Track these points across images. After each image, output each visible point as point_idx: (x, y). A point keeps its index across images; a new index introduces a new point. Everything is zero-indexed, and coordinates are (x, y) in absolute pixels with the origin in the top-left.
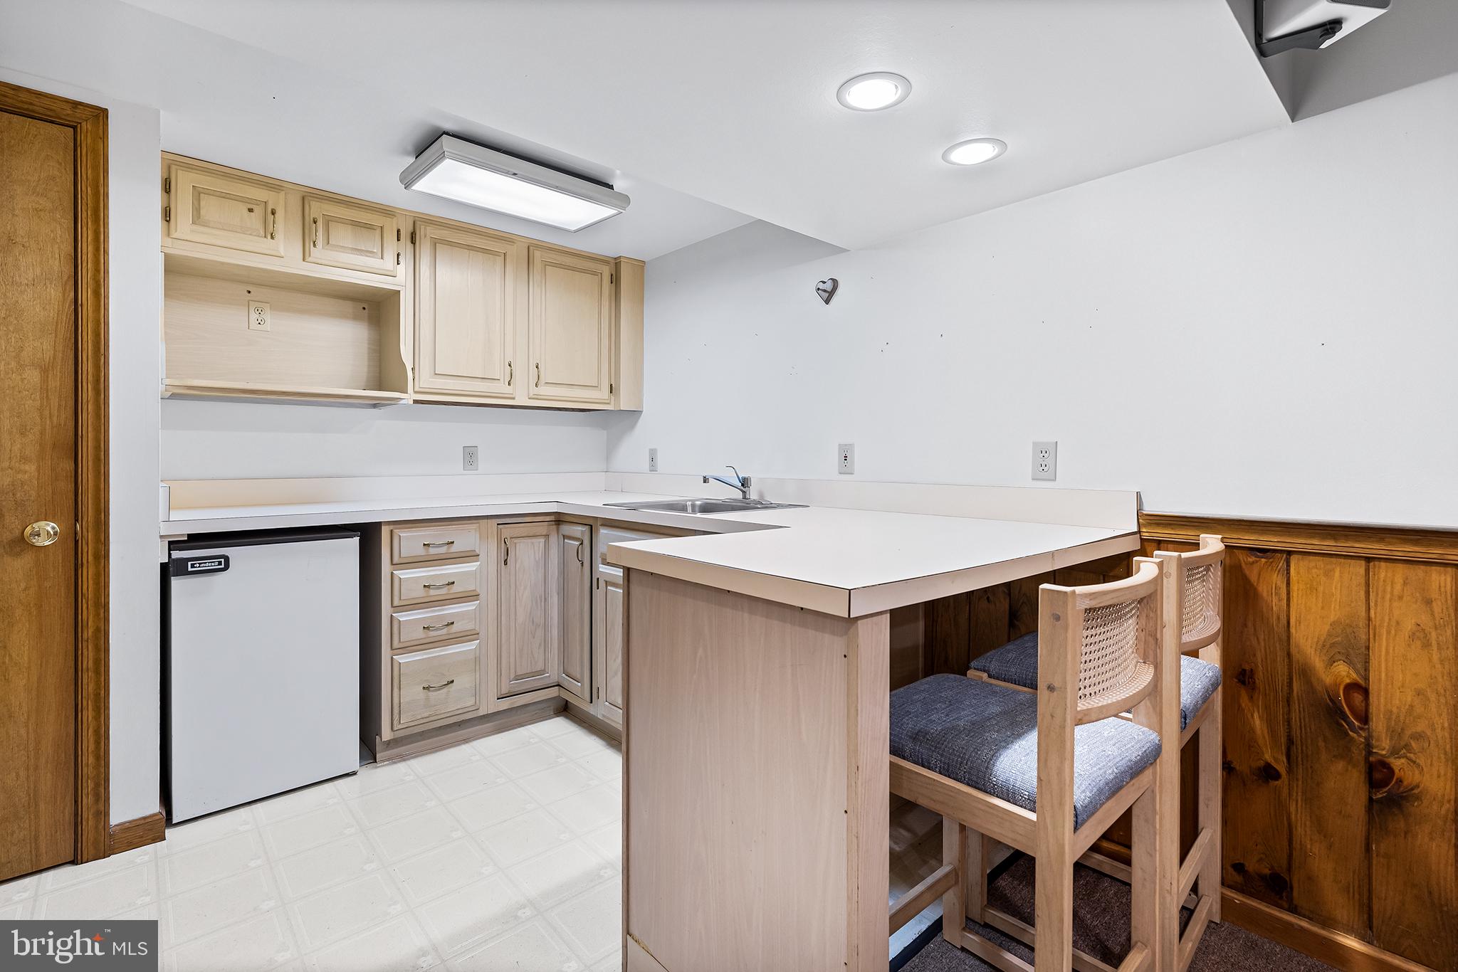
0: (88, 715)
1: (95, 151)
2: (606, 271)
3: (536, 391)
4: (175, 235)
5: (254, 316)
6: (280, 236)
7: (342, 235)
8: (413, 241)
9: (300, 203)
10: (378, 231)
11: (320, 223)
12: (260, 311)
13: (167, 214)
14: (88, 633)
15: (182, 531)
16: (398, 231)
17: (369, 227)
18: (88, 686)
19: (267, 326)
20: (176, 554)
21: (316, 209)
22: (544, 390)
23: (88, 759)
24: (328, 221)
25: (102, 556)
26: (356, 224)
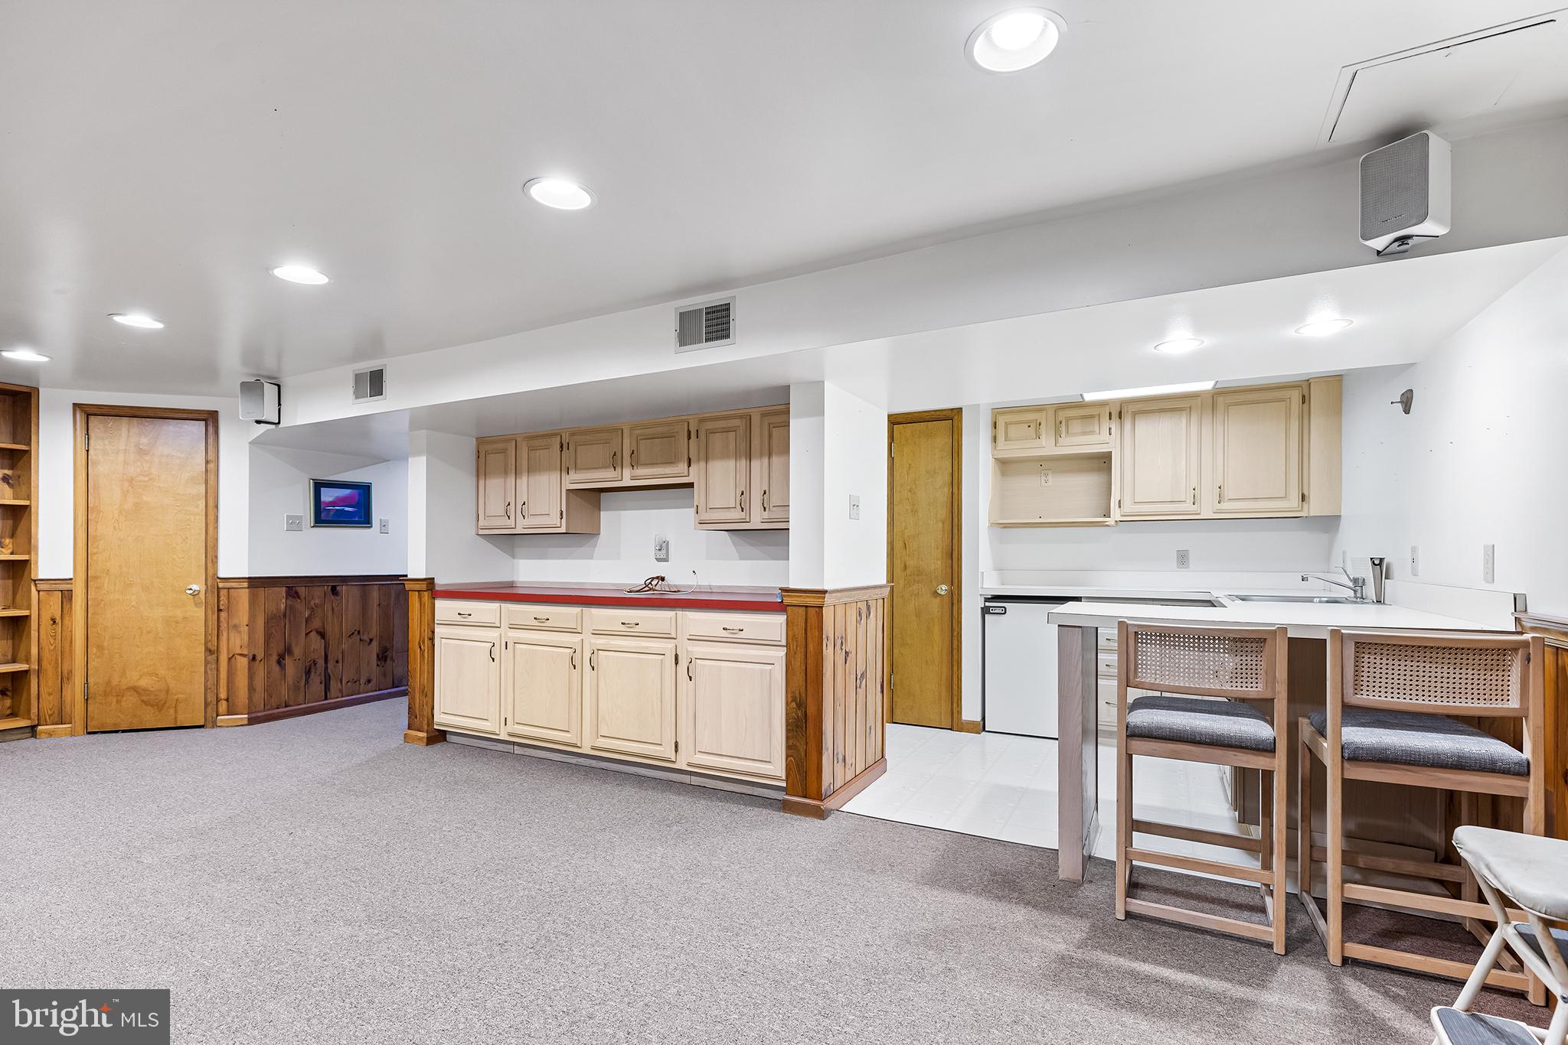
0: (955, 668)
1: (958, 427)
2: (1296, 396)
3: (1219, 506)
4: (998, 448)
5: (1043, 478)
6: (1043, 437)
7: (1075, 426)
8: (1120, 418)
9: (1054, 413)
10: (1097, 418)
11: (1063, 423)
12: (1046, 475)
13: (995, 439)
14: (955, 634)
15: (990, 593)
16: (1110, 413)
17: (1092, 417)
18: (955, 657)
19: (1050, 483)
20: (987, 604)
21: (1062, 416)
22: (1225, 506)
23: (955, 687)
24: (1068, 420)
25: (960, 601)
26: (1084, 417)
